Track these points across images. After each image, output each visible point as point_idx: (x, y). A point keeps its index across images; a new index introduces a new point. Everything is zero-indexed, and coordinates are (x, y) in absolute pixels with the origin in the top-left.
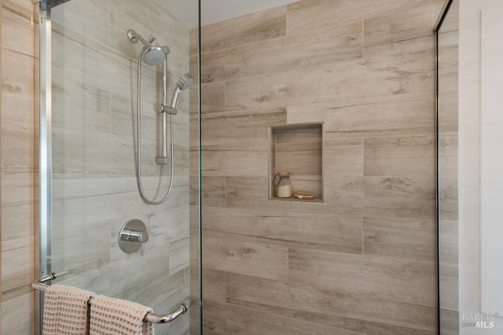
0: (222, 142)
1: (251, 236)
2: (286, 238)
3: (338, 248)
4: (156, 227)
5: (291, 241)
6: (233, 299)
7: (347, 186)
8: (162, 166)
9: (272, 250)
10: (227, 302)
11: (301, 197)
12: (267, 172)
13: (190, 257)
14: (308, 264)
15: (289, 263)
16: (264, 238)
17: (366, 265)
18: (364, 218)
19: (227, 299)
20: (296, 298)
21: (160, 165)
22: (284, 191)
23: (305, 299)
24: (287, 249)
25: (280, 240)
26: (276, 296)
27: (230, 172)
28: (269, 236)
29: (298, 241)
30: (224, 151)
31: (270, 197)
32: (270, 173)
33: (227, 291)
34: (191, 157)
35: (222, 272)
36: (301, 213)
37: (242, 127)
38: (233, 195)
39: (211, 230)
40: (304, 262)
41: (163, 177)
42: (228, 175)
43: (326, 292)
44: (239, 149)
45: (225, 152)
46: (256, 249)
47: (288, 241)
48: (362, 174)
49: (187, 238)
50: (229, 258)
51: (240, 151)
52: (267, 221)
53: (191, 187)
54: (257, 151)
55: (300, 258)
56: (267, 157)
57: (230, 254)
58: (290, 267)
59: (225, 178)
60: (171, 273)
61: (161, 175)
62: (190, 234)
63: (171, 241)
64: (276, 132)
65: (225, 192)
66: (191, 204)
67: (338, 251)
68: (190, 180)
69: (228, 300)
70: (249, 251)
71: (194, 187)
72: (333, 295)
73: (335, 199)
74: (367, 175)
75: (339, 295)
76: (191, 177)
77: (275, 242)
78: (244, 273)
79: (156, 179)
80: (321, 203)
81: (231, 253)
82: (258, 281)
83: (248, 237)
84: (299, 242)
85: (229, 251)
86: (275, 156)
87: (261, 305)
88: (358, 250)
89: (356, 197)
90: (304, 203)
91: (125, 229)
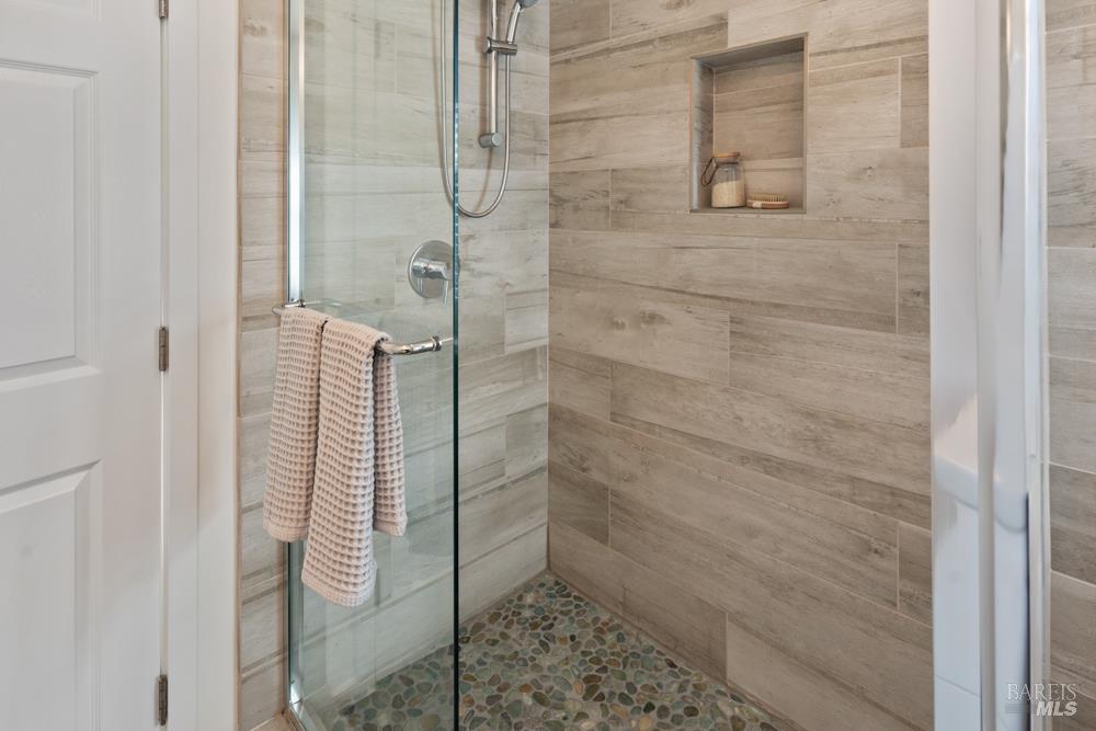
0: (605, 100)
1: (657, 288)
2: (725, 293)
3: (840, 318)
4: (478, 260)
5: (735, 300)
6: (622, 416)
7: (861, 173)
8: (491, 151)
9: (697, 318)
10: (612, 420)
11: (757, 204)
12: (686, 155)
13: (550, 326)
14: (771, 349)
15: (732, 347)
16: (682, 292)
17: (906, 357)
18: (900, 246)
19: (613, 414)
20: (746, 424)
21: (487, 149)
22: (725, 192)
23: (763, 428)
24: (726, 316)
25: (712, 297)
26: (703, 416)
27: (618, 160)
28: (692, 290)
29: (751, 299)
30: (607, 117)
31: (695, 207)
32: (696, 158)
33: (612, 398)
34: (552, 135)
35: (603, 360)
36: (756, 239)
37: (640, 66)
38: (622, 206)
39: (584, 276)
40: (760, 346)
41: (493, 171)
42: (614, 166)
43: (811, 415)
44: (634, 112)
45: (610, 120)
46: (666, 316)
47: (728, 299)
48: (895, 144)
49: (543, 290)
50: (617, 332)
51: (637, 115)
52: (688, 257)
53: (552, 195)
54: (668, 112)
55: (753, 338)
56: (688, 122)
57: (617, 324)
58: (733, 356)
59: (609, 173)
60: (509, 350)
61: (489, 167)
62: (550, 284)
63: (508, 289)
64: (714, 70)
65: (609, 201)
66: (553, 225)
67: (841, 325)
68: (551, 179)
69: (614, 416)
70: (652, 318)
71: (556, 194)
72: (825, 423)
73: (832, 205)
74: (908, 146)
75: (840, 424)
76: (551, 174)
77: (703, 300)
78: (642, 365)
79: (480, 174)
80: (800, 216)
81: (620, 321)
82: (669, 382)
83: (650, 290)
84: (753, 303)
85: (615, 319)
86: (711, 122)
87: (674, 431)
88: (887, 323)
89: (880, 199)
90: (762, 216)
91: (421, 255)
